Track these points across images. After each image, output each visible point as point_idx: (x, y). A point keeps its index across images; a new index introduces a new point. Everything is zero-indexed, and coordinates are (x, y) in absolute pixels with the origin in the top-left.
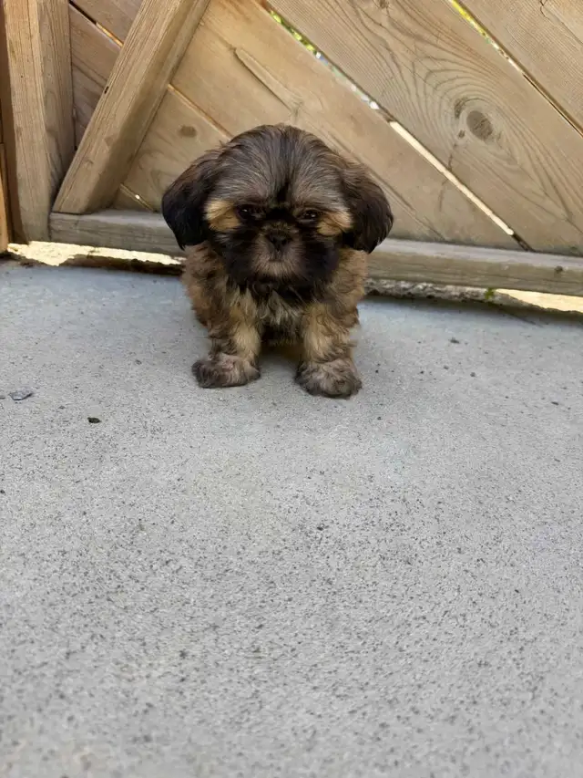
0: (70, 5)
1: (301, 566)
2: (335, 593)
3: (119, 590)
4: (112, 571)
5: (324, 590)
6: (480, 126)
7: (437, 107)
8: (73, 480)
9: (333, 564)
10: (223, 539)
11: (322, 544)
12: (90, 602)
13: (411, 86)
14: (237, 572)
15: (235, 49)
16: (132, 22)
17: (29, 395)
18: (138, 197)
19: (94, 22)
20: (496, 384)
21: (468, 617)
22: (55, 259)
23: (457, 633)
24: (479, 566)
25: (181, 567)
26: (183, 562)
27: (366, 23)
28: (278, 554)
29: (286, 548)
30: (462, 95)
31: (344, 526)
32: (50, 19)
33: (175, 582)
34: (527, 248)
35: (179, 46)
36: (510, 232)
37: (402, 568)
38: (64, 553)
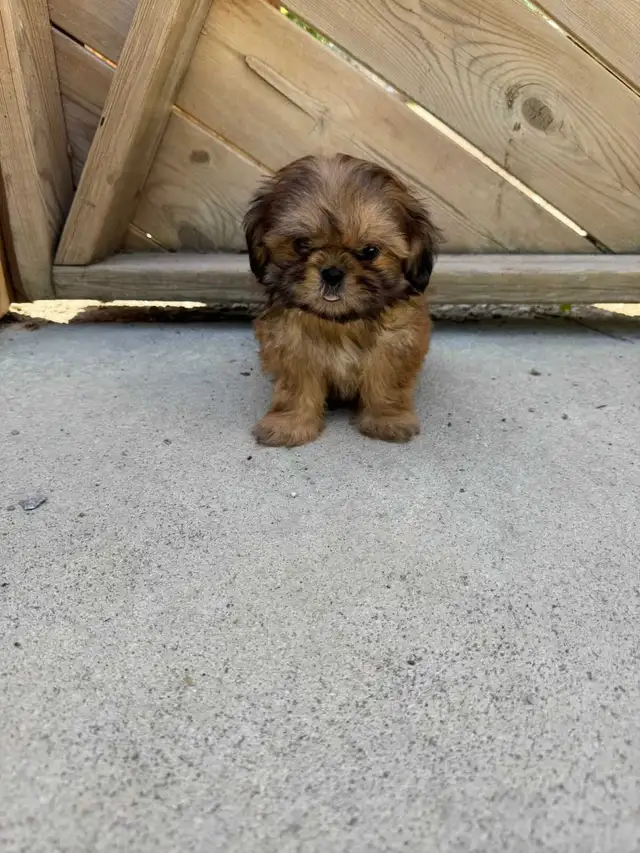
0: (53, 28)
1: (394, 721)
2: (442, 759)
3: (169, 780)
4: (158, 752)
5: (427, 756)
6: (538, 115)
7: (485, 98)
8: (101, 619)
9: (435, 716)
10: (291, 691)
11: (417, 687)
12: (134, 804)
13: (454, 78)
14: (314, 738)
15: (245, 57)
16: (124, 39)
17: (44, 502)
18: (149, 236)
19: (82, 44)
20: (595, 426)
21: (619, 781)
22: (63, 315)
23: (609, 809)
24: (618, 698)
25: (243, 738)
26: (246, 729)
27: (393, 10)
28: (363, 707)
29: (372, 696)
30: (513, 82)
31: (441, 655)
32: (31, 48)
33: (238, 761)
34: (607, 251)
35: (180, 62)
36: (583, 233)
37: (521, 712)
38: (98, 729)
